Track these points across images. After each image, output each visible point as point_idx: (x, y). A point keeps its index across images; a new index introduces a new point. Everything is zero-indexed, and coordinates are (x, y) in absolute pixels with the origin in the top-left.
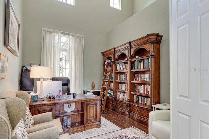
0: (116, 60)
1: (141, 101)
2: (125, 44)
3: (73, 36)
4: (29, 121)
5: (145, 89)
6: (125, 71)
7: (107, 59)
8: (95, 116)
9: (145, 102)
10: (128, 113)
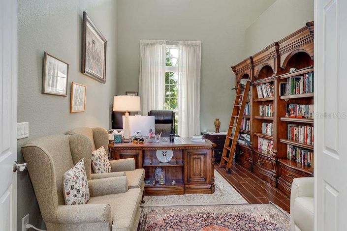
0: (255, 79)
1: (301, 158)
2: (267, 49)
3: (184, 45)
4: (102, 165)
5: (307, 135)
6: (271, 98)
7: (242, 78)
8: (202, 174)
9: (309, 161)
10: (274, 179)
